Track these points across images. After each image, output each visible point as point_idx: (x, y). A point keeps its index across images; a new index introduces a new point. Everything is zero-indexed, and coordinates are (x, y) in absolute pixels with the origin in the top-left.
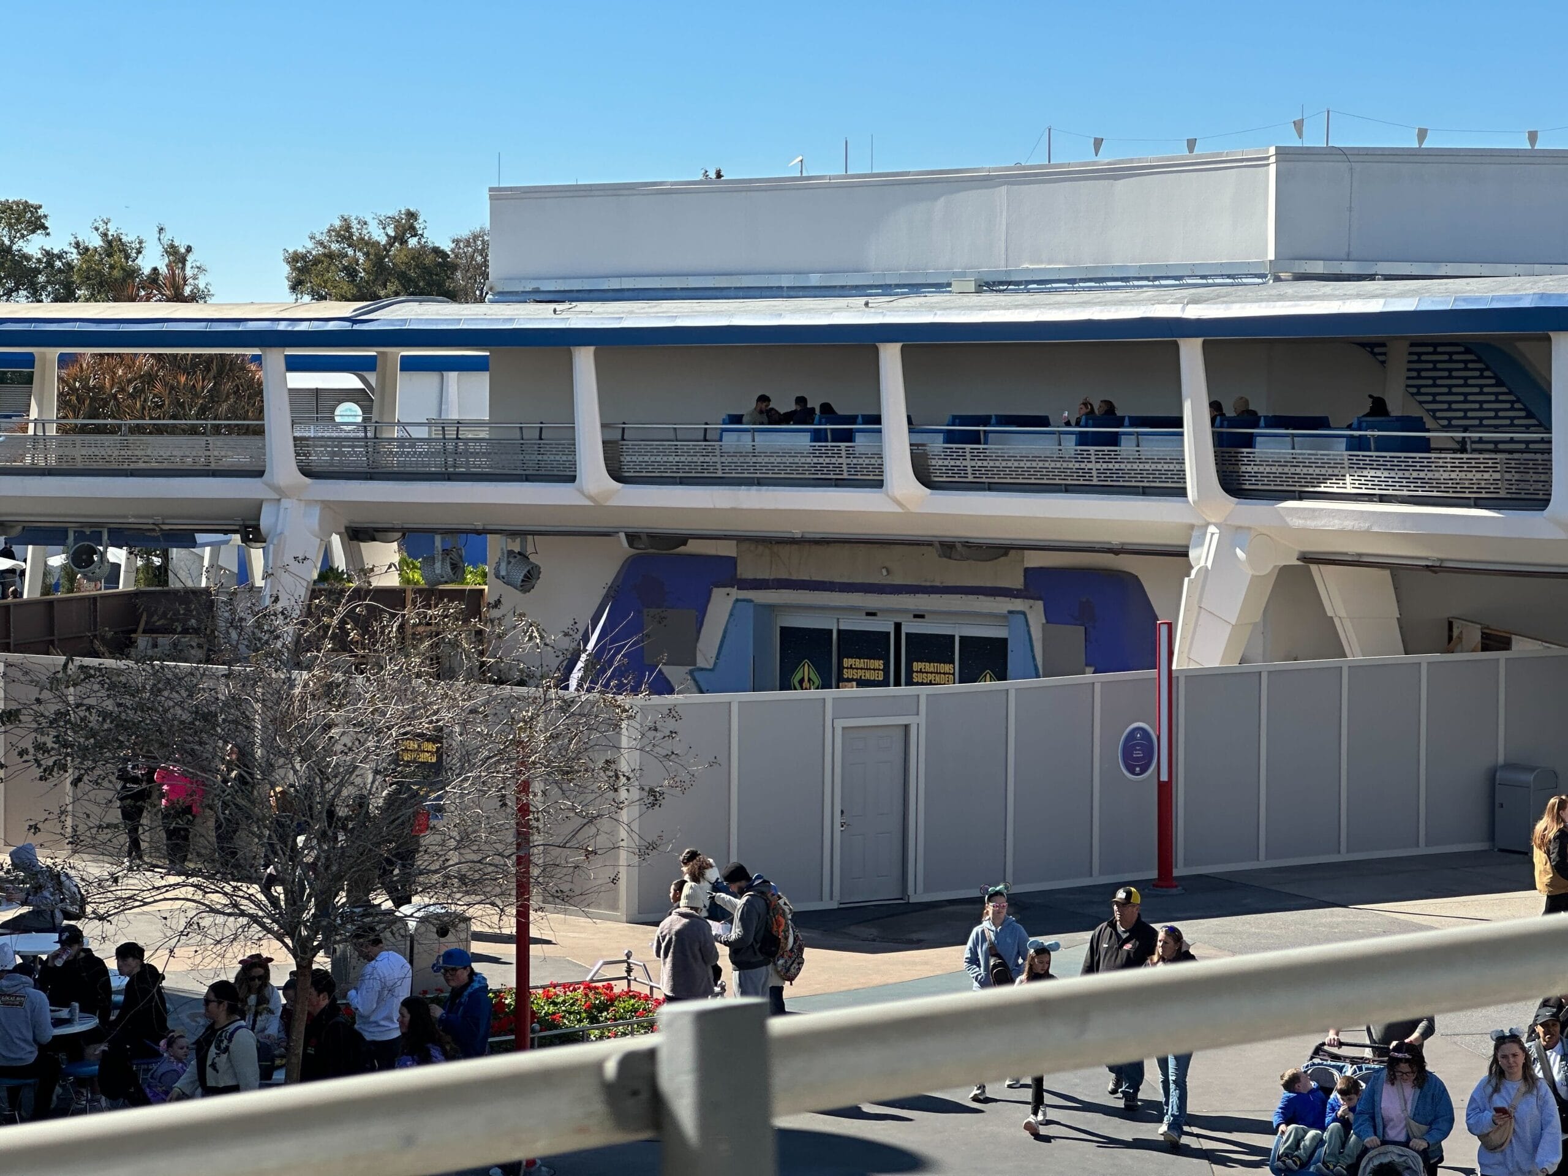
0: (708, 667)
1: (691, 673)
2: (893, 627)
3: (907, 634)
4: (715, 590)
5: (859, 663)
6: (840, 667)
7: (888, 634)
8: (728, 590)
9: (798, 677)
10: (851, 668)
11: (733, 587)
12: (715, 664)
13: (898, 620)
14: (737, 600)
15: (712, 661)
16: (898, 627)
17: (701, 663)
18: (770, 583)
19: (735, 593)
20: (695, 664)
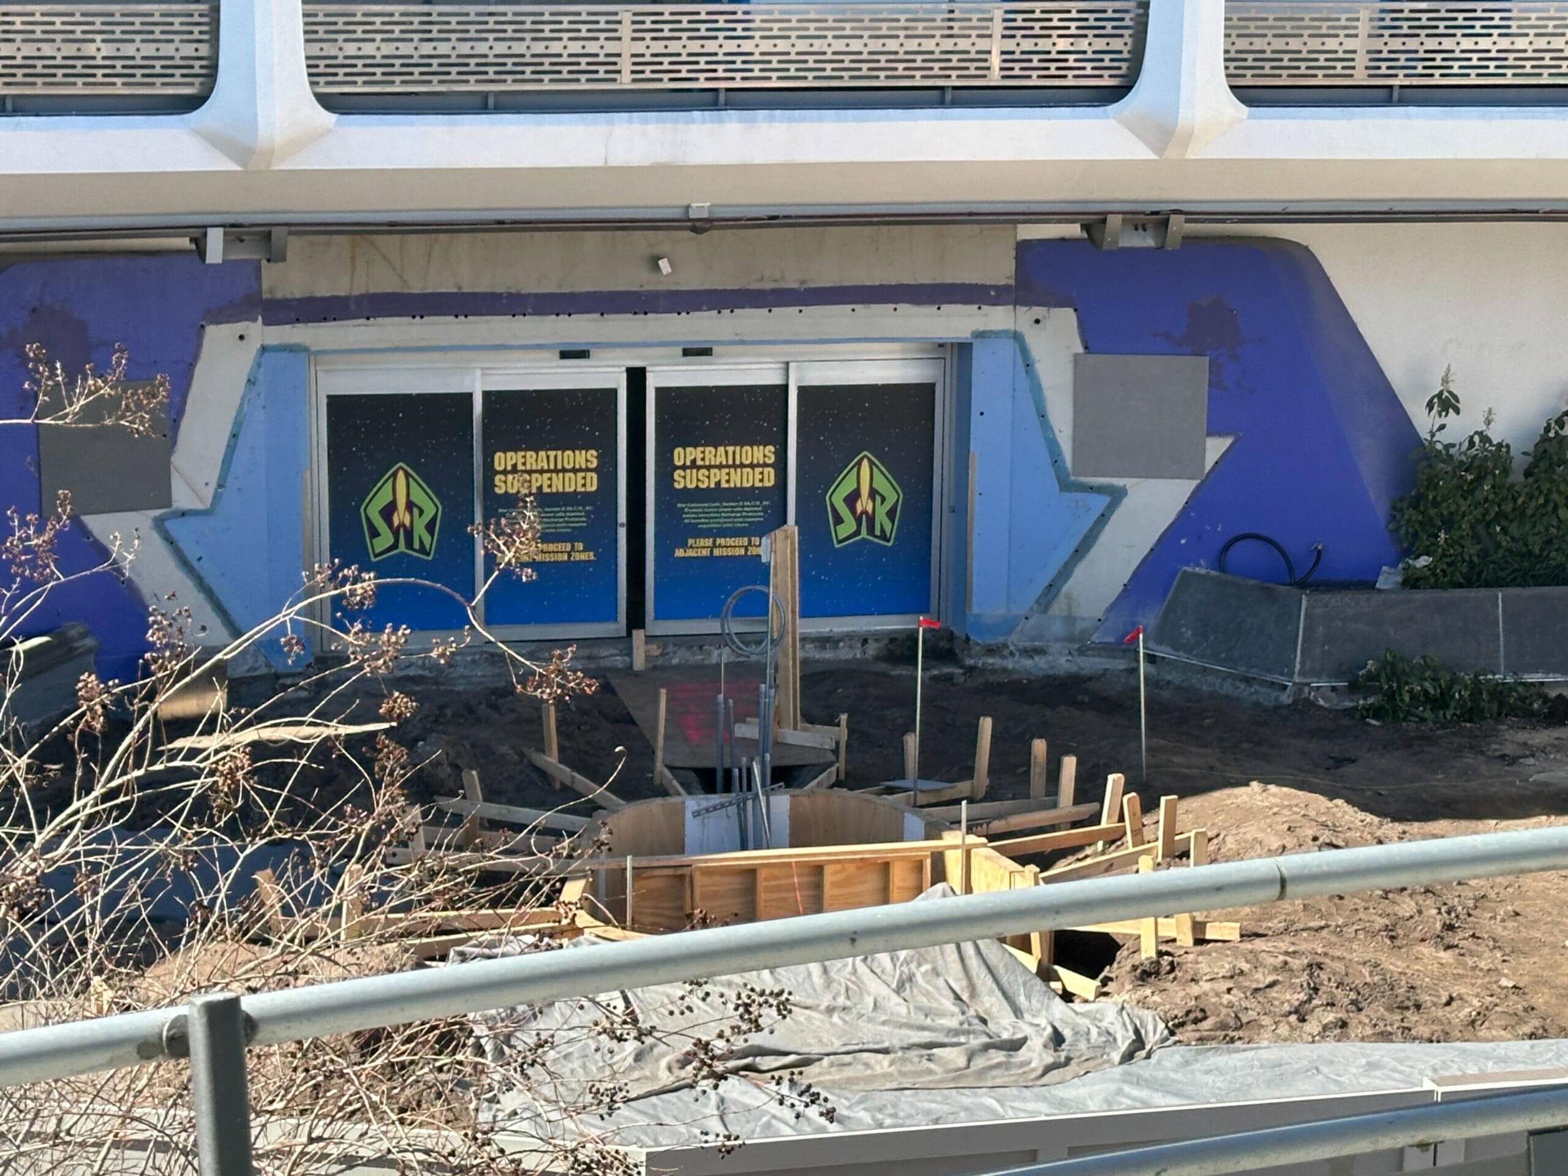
0: (199, 506)
1: (159, 524)
2: (624, 377)
3: (659, 390)
4: (211, 330)
5: (531, 459)
6: (490, 472)
7: (614, 392)
8: (240, 327)
9: (383, 498)
10: (514, 470)
11: (255, 320)
12: (216, 497)
13: (637, 363)
14: (264, 349)
15: (209, 493)
16: (636, 377)
17: (182, 497)
18: (353, 307)
19: (258, 332)
20: (168, 503)
